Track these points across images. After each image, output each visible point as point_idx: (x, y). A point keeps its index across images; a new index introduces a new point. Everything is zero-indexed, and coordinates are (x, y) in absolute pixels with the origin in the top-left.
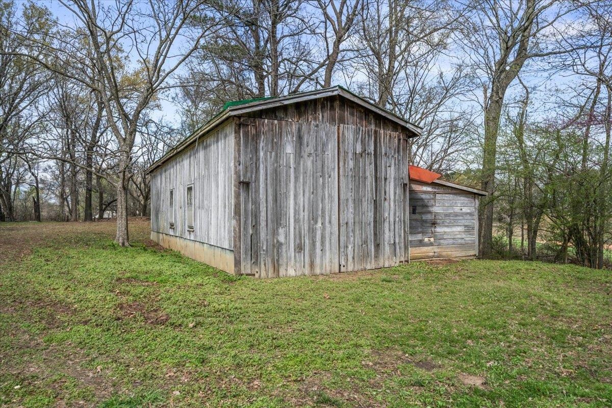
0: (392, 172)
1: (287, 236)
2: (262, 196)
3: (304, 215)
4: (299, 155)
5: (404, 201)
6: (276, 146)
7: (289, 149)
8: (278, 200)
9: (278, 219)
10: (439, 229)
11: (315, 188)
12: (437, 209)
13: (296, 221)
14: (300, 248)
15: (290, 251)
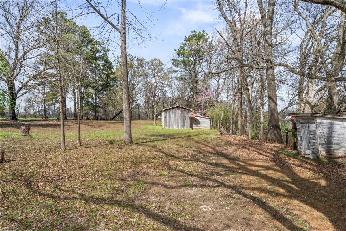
0: (187, 116)
1: (170, 124)
2: (167, 119)
3: (173, 121)
4: (172, 114)
5: (189, 120)
6: (169, 113)
7: (171, 113)
8: (169, 119)
9: (169, 122)
10: (201, 124)
11: (174, 118)
12: (201, 121)
13: (172, 122)
14: (172, 125)
15: (171, 126)
